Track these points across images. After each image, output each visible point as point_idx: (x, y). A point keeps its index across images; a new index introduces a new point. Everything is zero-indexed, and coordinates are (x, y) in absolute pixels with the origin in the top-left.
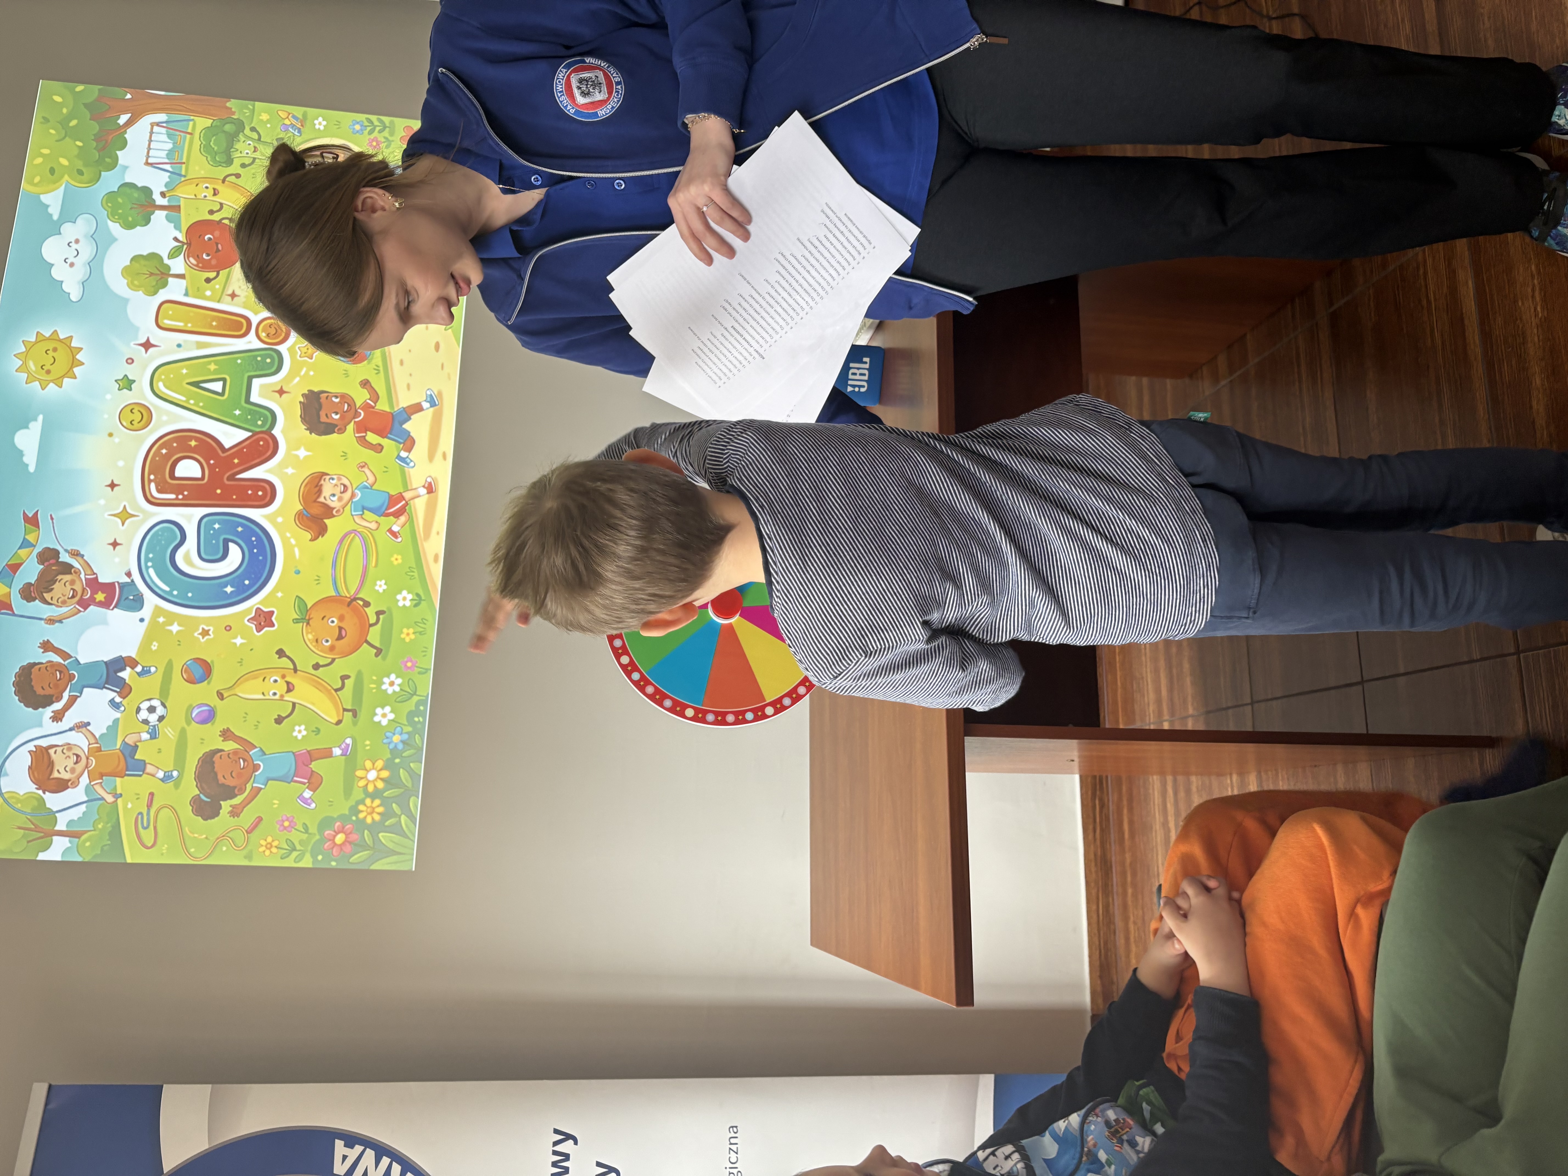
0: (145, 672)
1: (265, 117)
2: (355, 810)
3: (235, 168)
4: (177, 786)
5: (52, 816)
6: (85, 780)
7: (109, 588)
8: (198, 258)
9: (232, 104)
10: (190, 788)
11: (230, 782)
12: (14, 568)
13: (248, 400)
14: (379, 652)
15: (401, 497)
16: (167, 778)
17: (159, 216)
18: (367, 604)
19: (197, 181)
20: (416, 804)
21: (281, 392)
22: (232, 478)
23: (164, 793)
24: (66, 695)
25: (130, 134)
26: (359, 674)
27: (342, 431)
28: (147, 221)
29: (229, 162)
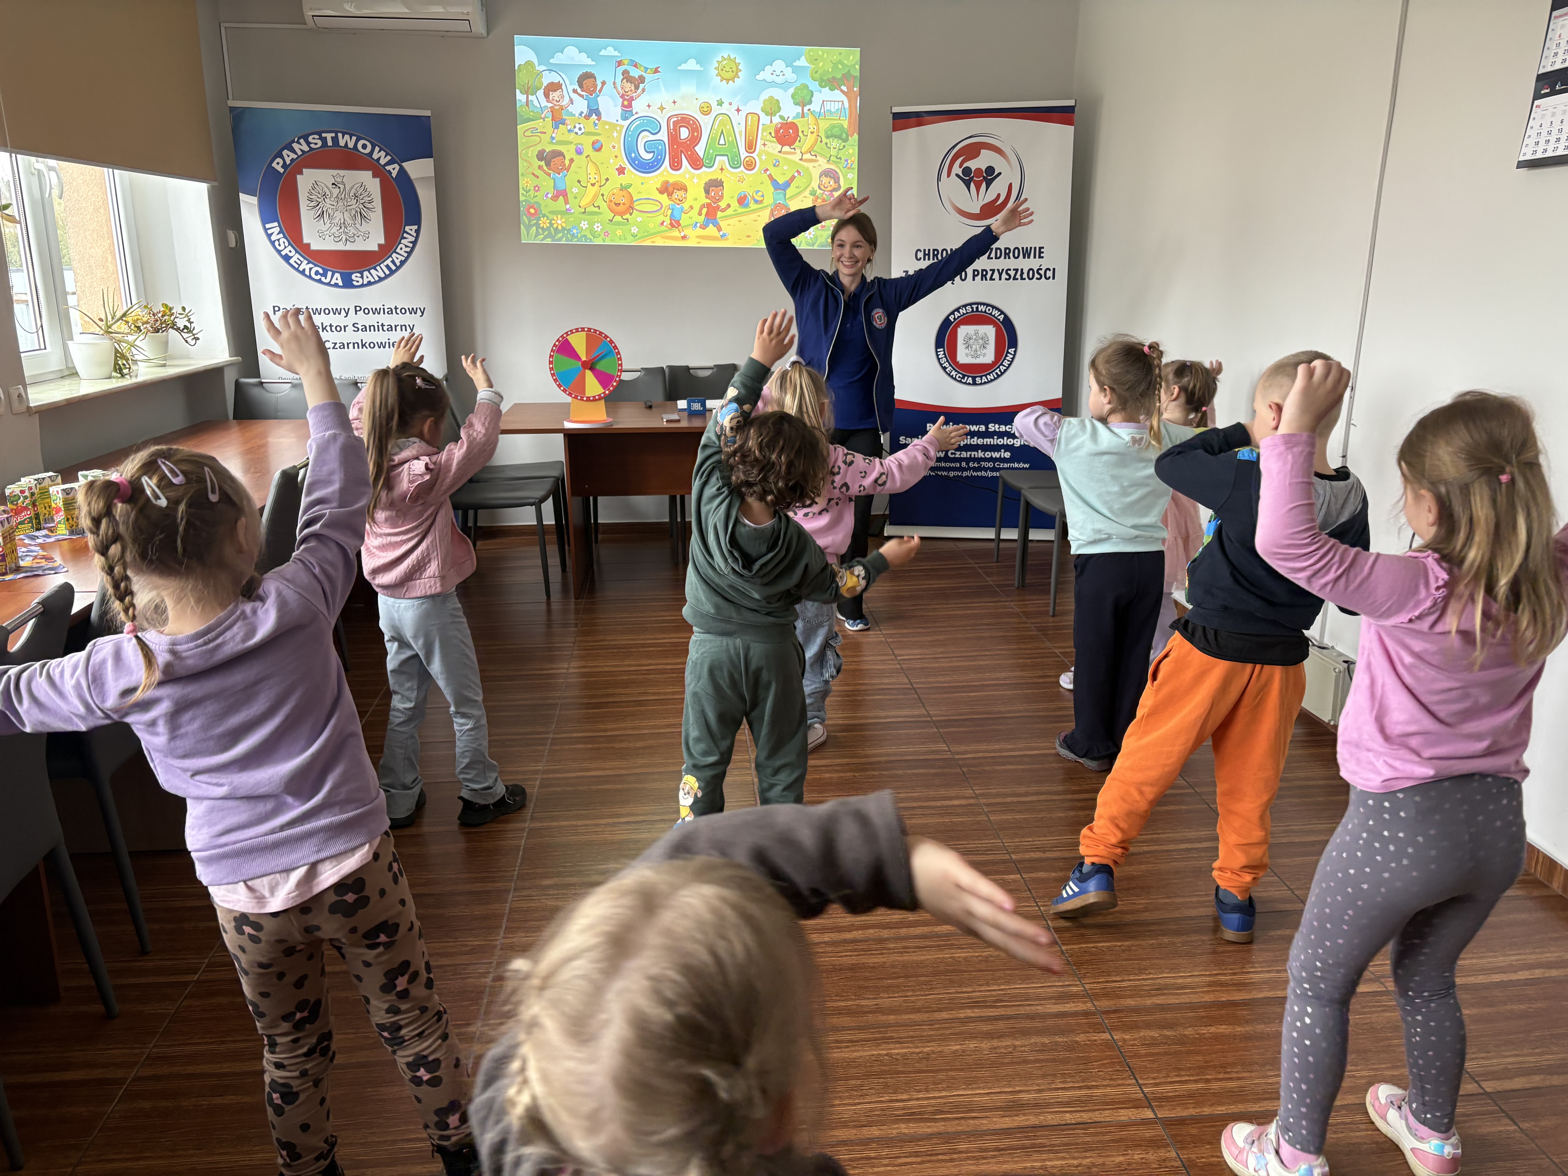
0: (596, 125)
1: (851, 151)
2: (544, 216)
3: (825, 140)
4: (549, 143)
5: (534, 93)
6: (550, 105)
7: (630, 106)
8: (781, 128)
9: (856, 136)
10: (548, 149)
11: (552, 164)
12: (636, 66)
13: (717, 155)
14: (611, 221)
15: (679, 225)
16: (553, 138)
17: (799, 109)
18: (631, 214)
19: (817, 124)
20: (549, 241)
21: (722, 169)
22: (682, 151)
23: (546, 138)
24: (584, 93)
25: (837, 92)
26: (601, 213)
27: (707, 197)
28: (796, 104)
29: (827, 137)
